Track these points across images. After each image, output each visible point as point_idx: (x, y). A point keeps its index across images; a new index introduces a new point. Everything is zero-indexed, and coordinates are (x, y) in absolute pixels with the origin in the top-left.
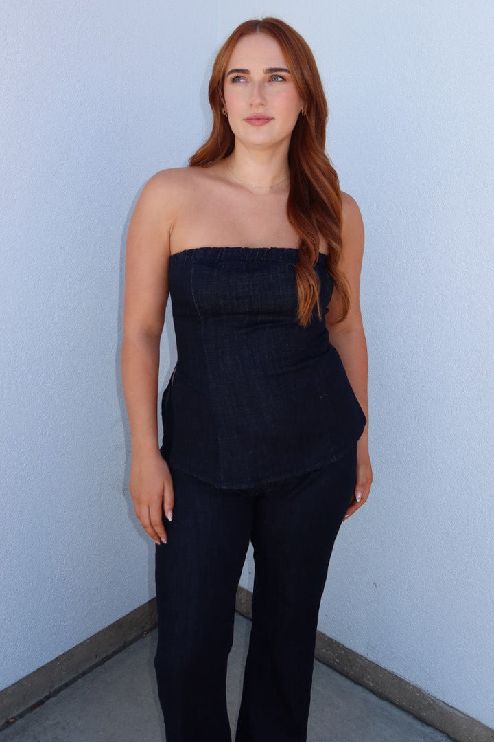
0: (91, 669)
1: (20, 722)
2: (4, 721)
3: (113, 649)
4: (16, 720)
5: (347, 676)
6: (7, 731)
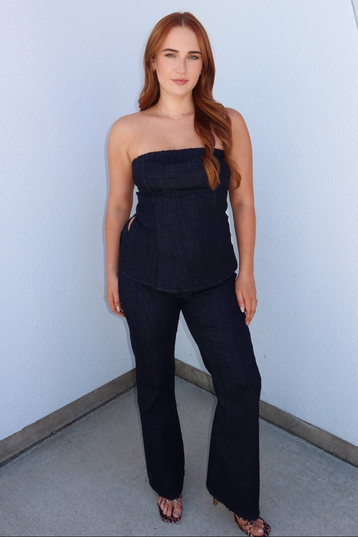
0: (98, 407)
1: (59, 433)
2: (50, 433)
3: (111, 397)
4: (56, 432)
6: (52, 437)
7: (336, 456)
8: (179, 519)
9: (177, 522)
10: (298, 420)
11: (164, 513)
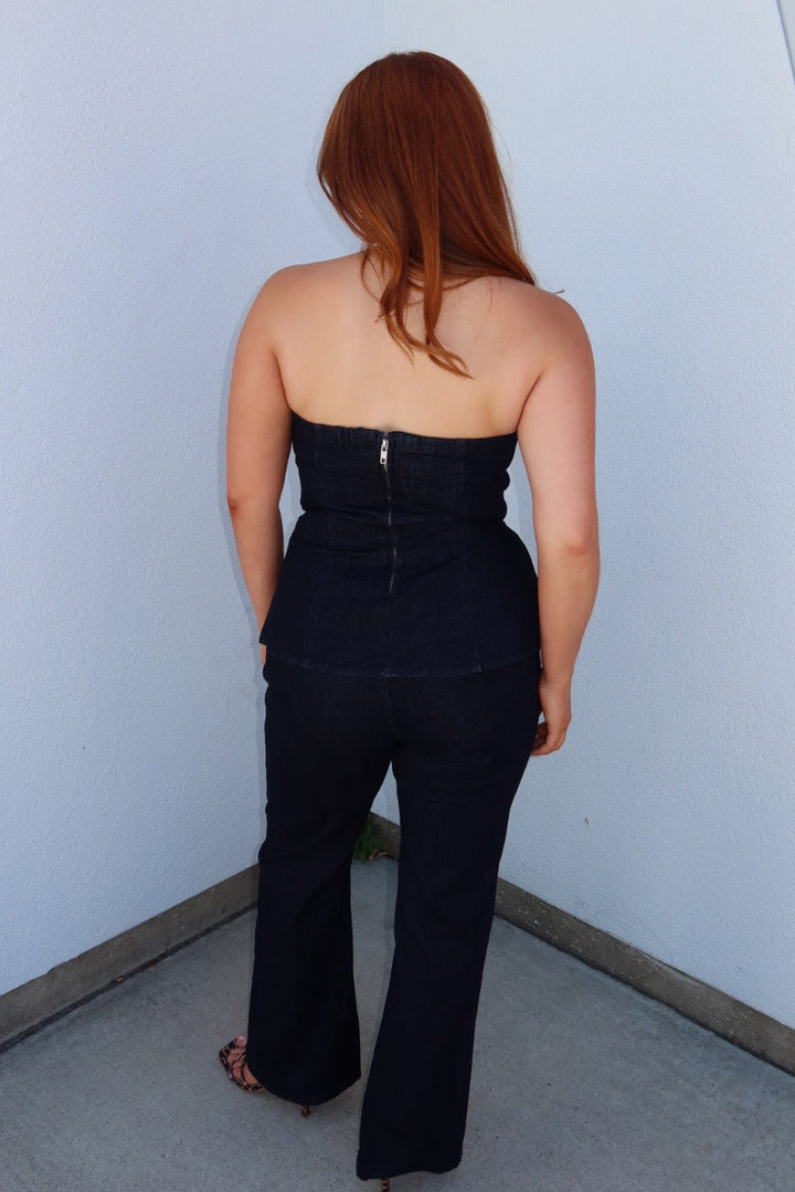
0: (217, 926)
1: (130, 982)
2: (109, 980)
3: (244, 904)
4: (122, 981)
5: (549, 941)
6: (115, 991)
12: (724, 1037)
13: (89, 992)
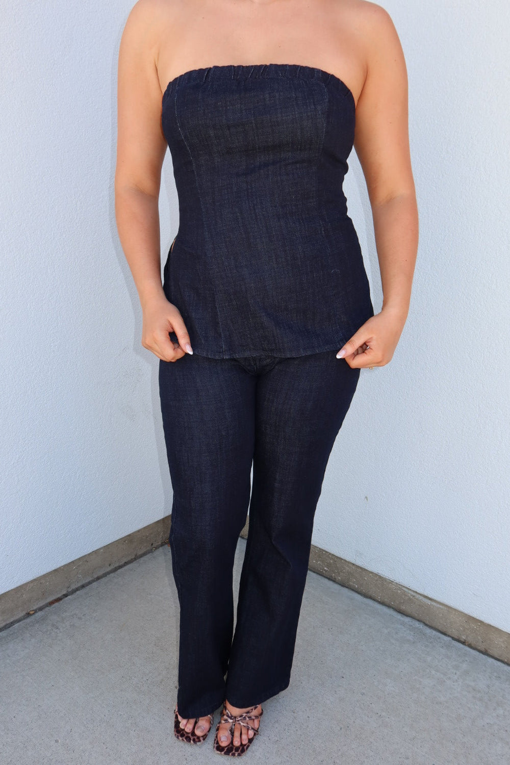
0: (105, 575)
1: (40, 614)
2: (24, 613)
3: (125, 560)
4: (36, 612)
5: (334, 581)
6: (28, 620)
7: (470, 646)
8: (201, 739)
9: (198, 743)
10: (412, 593)
11: (182, 726)
12: (458, 641)
13: (8, 622)
